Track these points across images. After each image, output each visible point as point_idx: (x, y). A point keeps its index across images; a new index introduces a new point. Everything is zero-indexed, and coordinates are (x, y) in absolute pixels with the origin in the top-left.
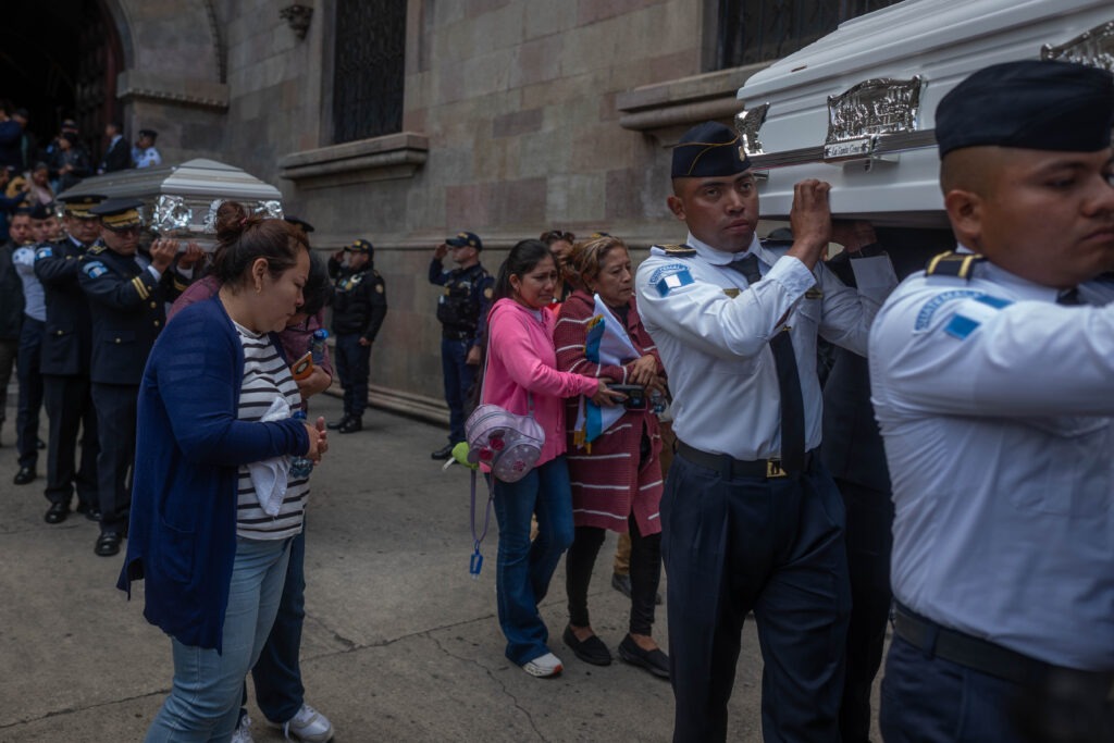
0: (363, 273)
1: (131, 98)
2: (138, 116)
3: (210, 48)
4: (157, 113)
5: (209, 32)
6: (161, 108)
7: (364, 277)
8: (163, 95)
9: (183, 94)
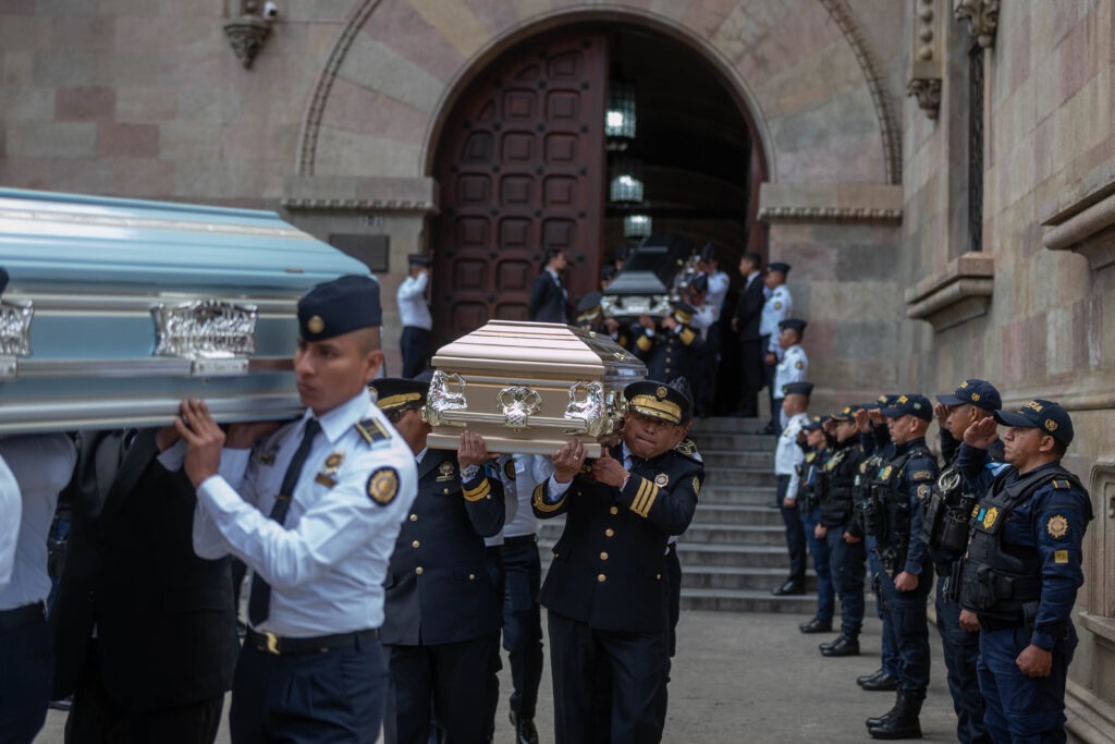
0: (848, 449)
1: (768, 219)
2: (780, 243)
3: (876, 138)
4: (803, 236)
5: (874, 115)
6: (808, 229)
7: (847, 454)
8: (807, 212)
9: (834, 206)
